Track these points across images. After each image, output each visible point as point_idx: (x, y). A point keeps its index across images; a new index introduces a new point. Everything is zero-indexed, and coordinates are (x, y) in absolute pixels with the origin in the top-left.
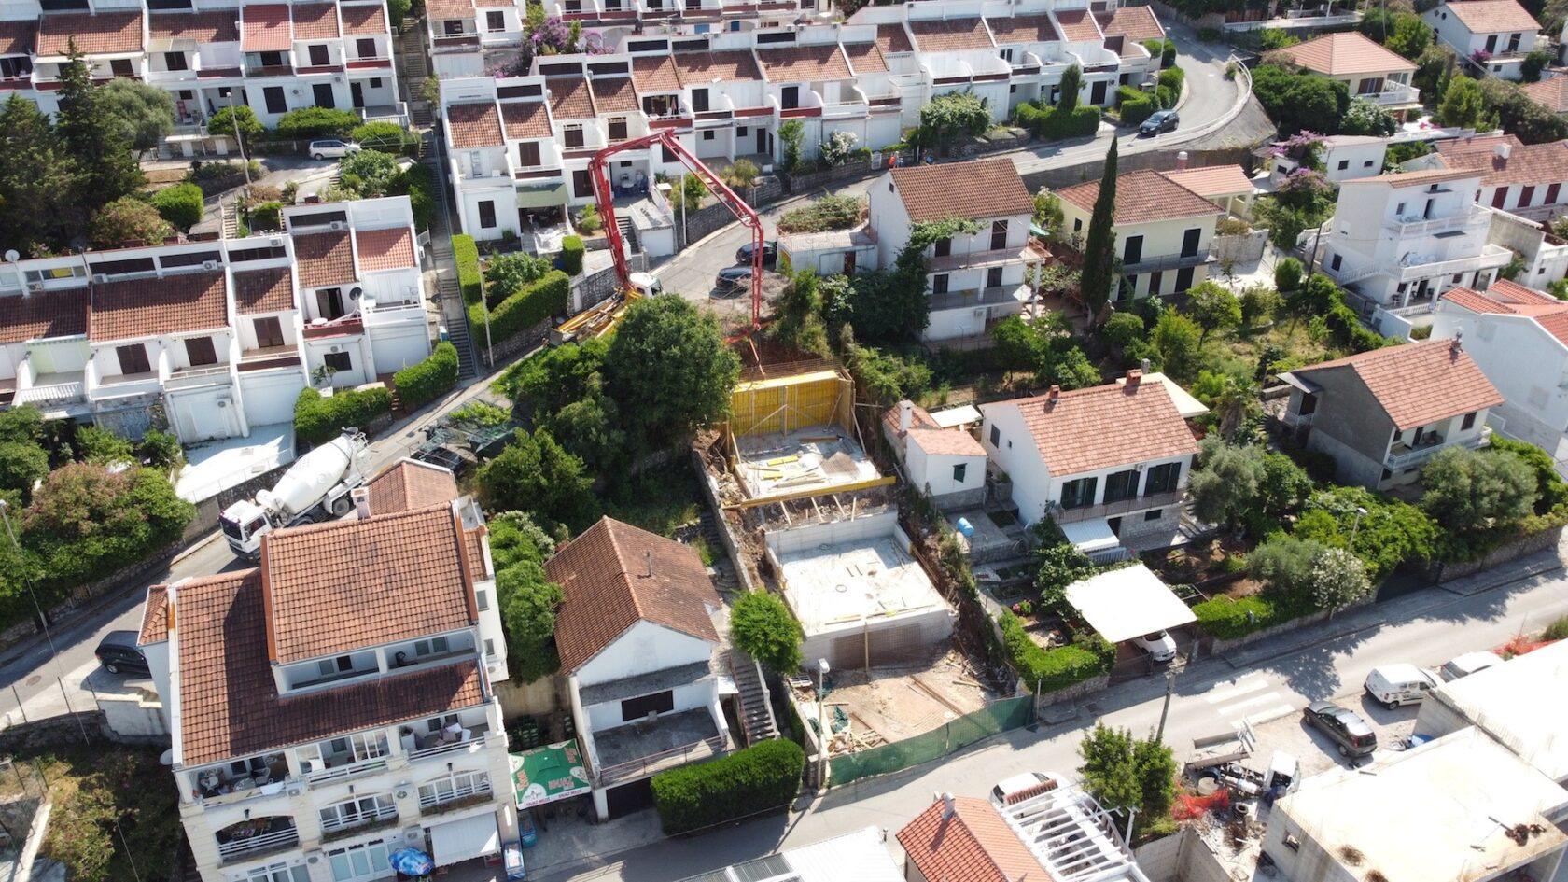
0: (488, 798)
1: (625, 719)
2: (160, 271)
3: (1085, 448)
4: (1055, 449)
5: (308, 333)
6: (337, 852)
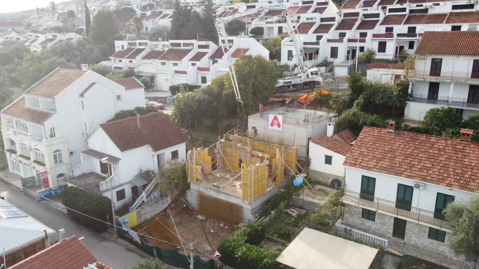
0: (44, 164)
1: (101, 172)
2: (182, 48)
3: (383, 159)
4: (361, 154)
5: (199, 69)
6: (25, 164)
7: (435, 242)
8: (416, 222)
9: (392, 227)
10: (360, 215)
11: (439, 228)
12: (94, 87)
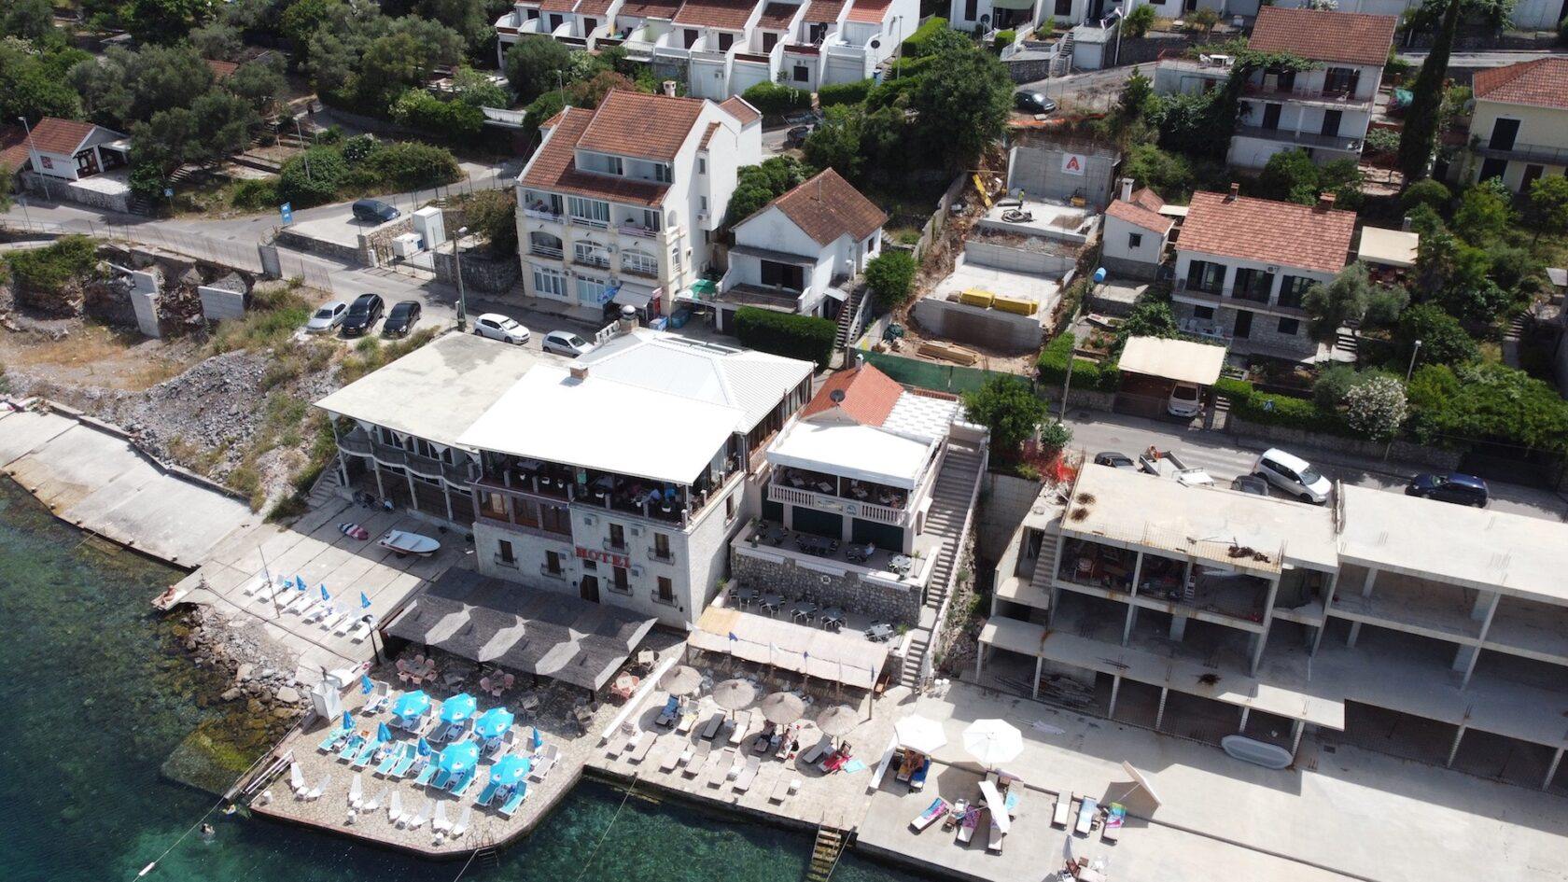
0: (653, 276)
1: (760, 282)
3: (1226, 238)
4: (1198, 231)
5: (787, 48)
6: (582, 278)
7: (1284, 336)
8: (1268, 313)
9: (1234, 324)
10: (1193, 313)
11: (1293, 317)
12: (718, 133)
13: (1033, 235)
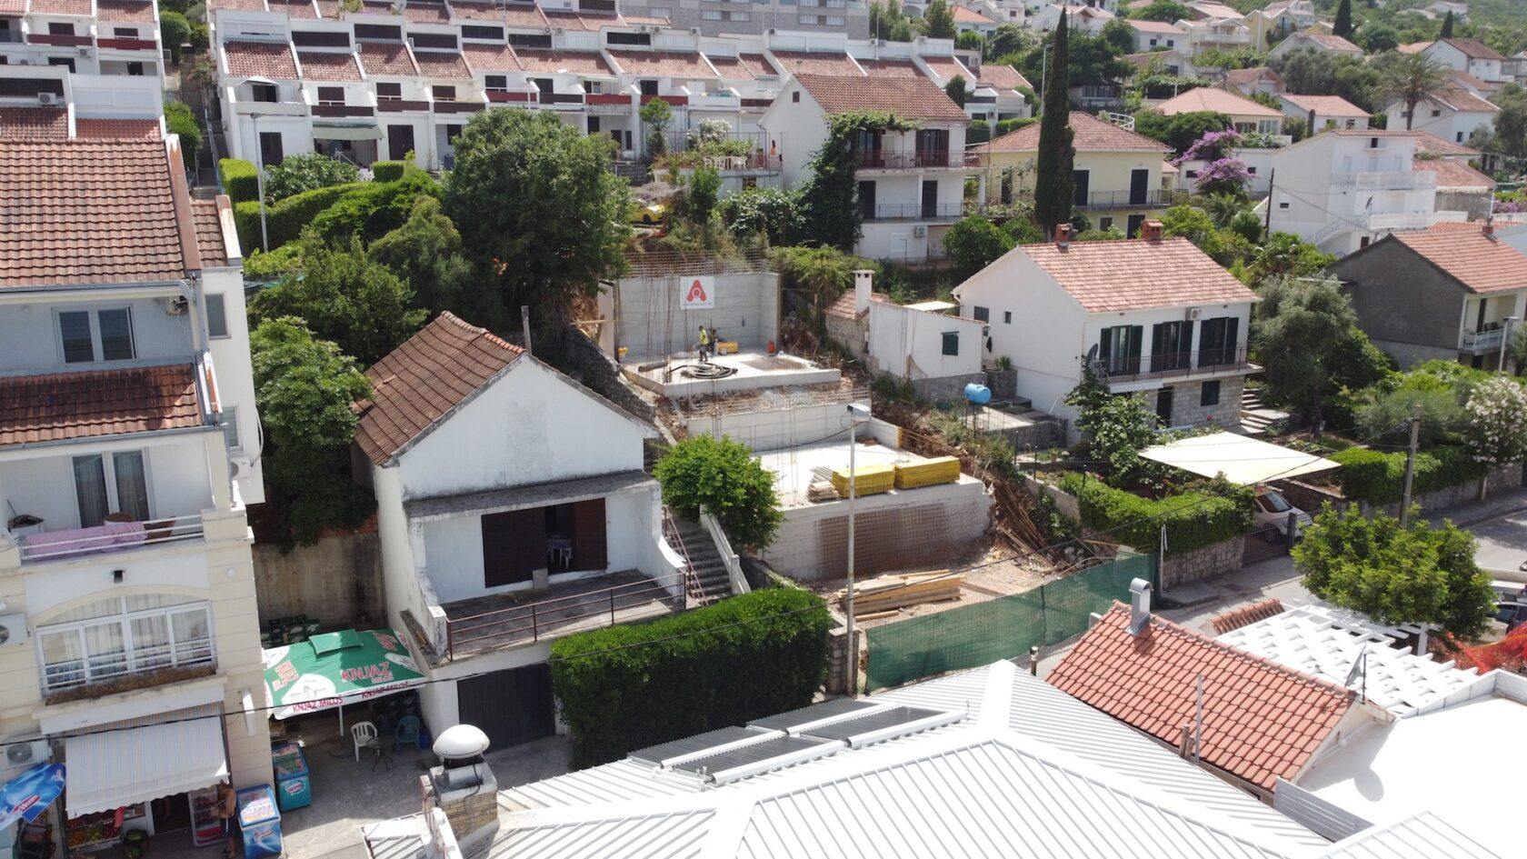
0: (204, 673)
1: (489, 584)
4: (1083, 288)
7: (1208, 409)
13: (762, 389)
